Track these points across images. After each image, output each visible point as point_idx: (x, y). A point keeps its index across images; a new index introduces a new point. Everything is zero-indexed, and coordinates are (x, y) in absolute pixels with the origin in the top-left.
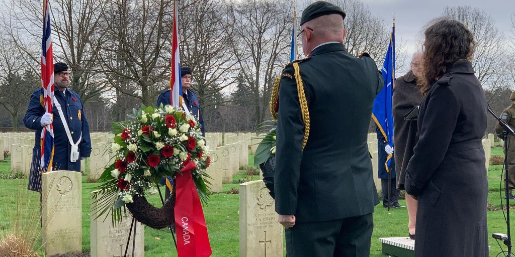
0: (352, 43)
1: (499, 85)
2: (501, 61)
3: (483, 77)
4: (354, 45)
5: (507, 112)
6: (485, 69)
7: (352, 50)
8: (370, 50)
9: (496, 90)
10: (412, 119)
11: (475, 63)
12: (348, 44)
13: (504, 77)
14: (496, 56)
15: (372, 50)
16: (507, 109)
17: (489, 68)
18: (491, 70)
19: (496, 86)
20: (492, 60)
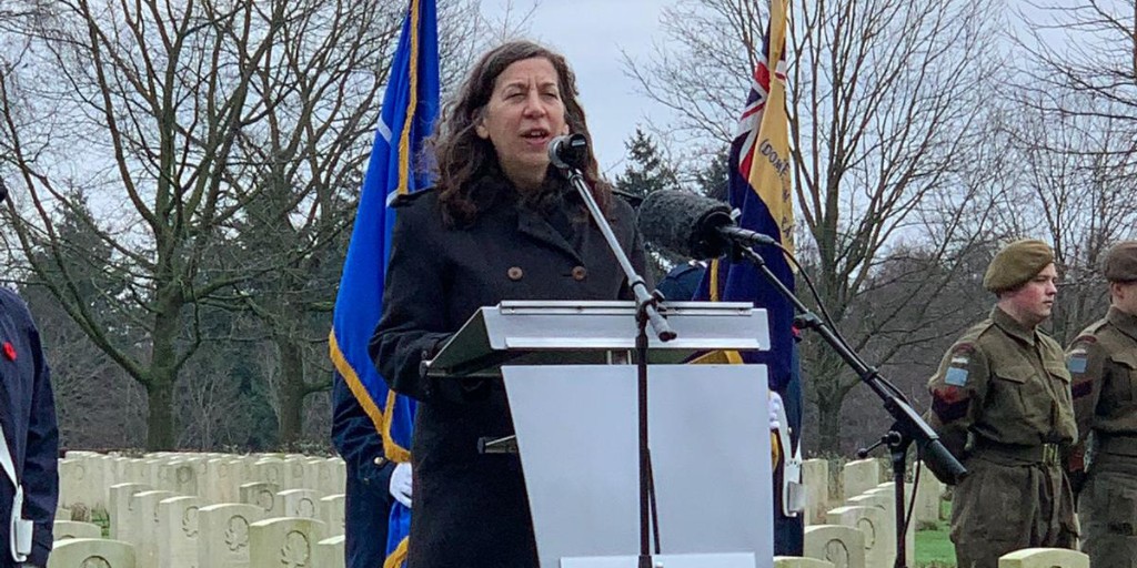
0: (269, 14)
1: (974, 228)
2: (986, 111)
3: (900, 186)
4: (278, 22)
5: (969, 351)
6: (913, 144)
7: (267, 46)
8: (356, 46)
9: (961, 253)
10: (455, 369)
11: (859, 121)
12: (248, 17)
13: (998, 188)
14: (960, 88)
15: (362, 51)
16: (969, 337)
17: (925, 145)
18: (936, 155)
19: (958, 232)
20: (940, 102)
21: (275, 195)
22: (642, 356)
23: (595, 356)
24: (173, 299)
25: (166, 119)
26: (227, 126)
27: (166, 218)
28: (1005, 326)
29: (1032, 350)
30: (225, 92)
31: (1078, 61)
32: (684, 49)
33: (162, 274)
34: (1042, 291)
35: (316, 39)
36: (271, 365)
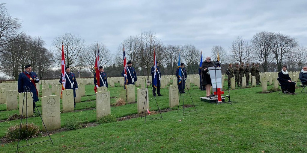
2: (226, 57)
20: (224, 57)
21: (193, 63)
22: (215, 70)
23: (213, 70)
24: (189, 68)
25: (188, 60)
26: (191, 60)
27: (188, 64)
28: (230, 67)
29: (231, 68)
30: (191, 58)
31: (231, 55)
32: (212, 55)
33: (188, 67)
34: (231, 66)
35: (195, 56)
36: (193, 70)
